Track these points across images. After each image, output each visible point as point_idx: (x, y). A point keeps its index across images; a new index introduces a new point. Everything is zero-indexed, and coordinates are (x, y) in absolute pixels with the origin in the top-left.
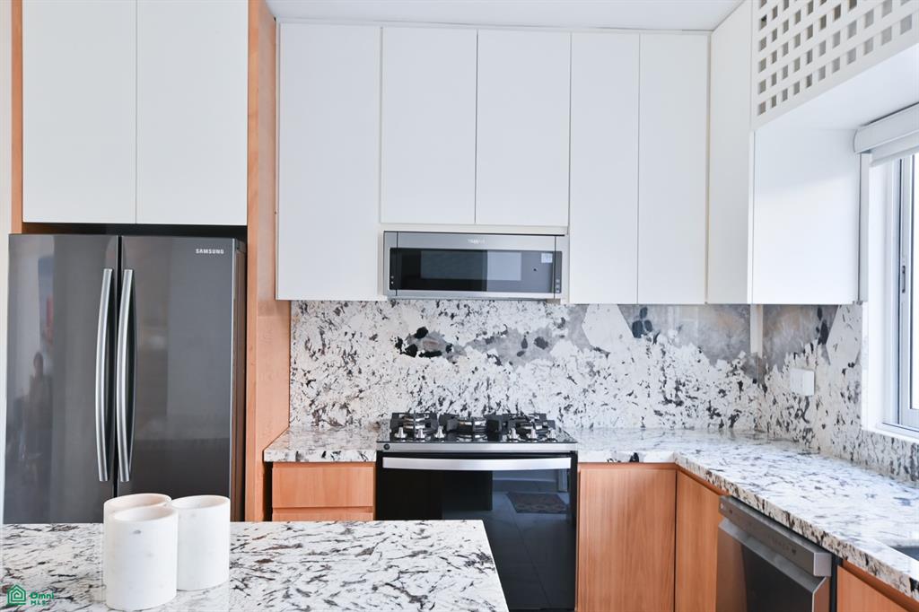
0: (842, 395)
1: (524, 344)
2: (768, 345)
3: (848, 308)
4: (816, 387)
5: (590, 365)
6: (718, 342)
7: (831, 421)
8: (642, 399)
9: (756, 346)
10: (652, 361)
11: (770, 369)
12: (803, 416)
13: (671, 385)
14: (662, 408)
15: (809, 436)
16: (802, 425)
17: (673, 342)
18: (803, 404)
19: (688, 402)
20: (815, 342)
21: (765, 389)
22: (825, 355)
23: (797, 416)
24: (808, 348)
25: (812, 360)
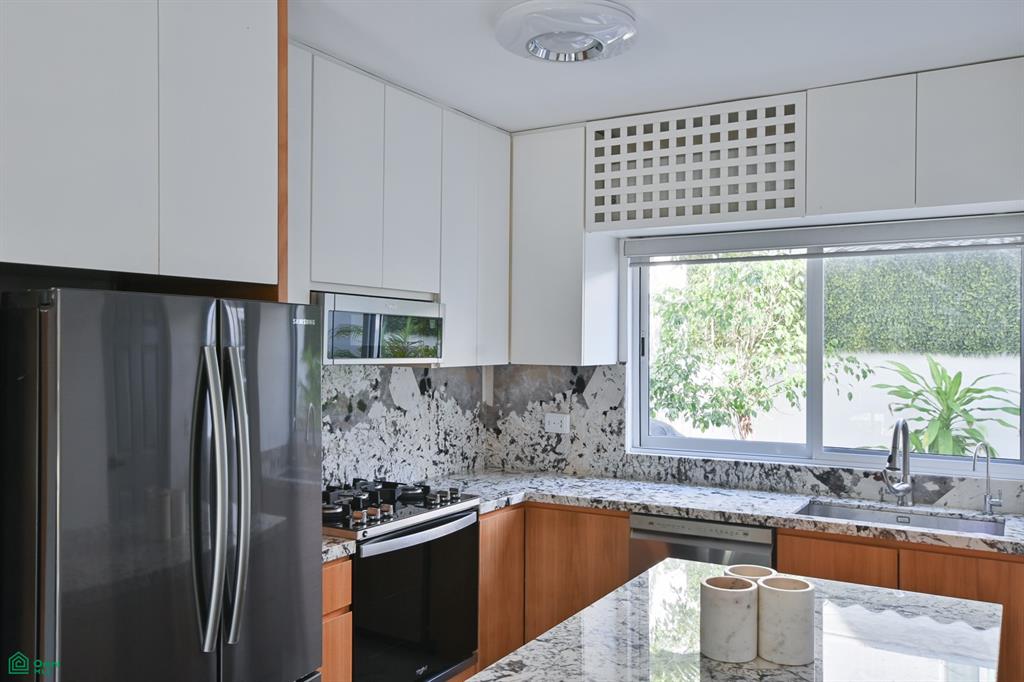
0: (603, 431)
1: (350, 409)
2: (502, 396)
3: (609, 367)
4: (573, 427)
5: (394, 424)
6: (466, 397)
7: (588, 452)
8: (426, 453)
9: (487, 397)
10: (431, 416)
11: (506, 413)
12: (553, 450)
13: (442, 435)
14: (437, 458)
15: (562, 465)
16: (552, 456)
17: (442, 398)
18: (553, 441)
19: (451, 451)
20: (569, 393)
21: (498, 432)
22: (582, 402)
23: (544, 451)
24: (559, 397)
25: (565, 406)
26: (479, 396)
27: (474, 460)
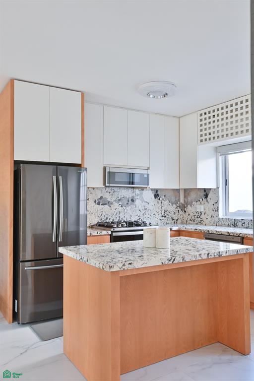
0: (213, 210)
1: (128, 201)
2: (186, 200)
3: (214, 189)
4: (204, 209)
5: (145, 206)
6: (173, 200)
7: (209, 217)
8: (157, 216)
9: (182, 201)
10: (159, 205)
11: (187, 206)
12: (200, 217)
13: (163, 211)
14: (161, 218)
15: (202, 222)
16: (199, 219)
17: (163, 200)
18: (200, 214)
19: (167, 216)
20: (203, 198)
21: (185, 212)
22: (207, 201)
23: (197, 217)
24: (201, 200)
25: (203, 203)
26: (179, 200)
27: (177, 220)
